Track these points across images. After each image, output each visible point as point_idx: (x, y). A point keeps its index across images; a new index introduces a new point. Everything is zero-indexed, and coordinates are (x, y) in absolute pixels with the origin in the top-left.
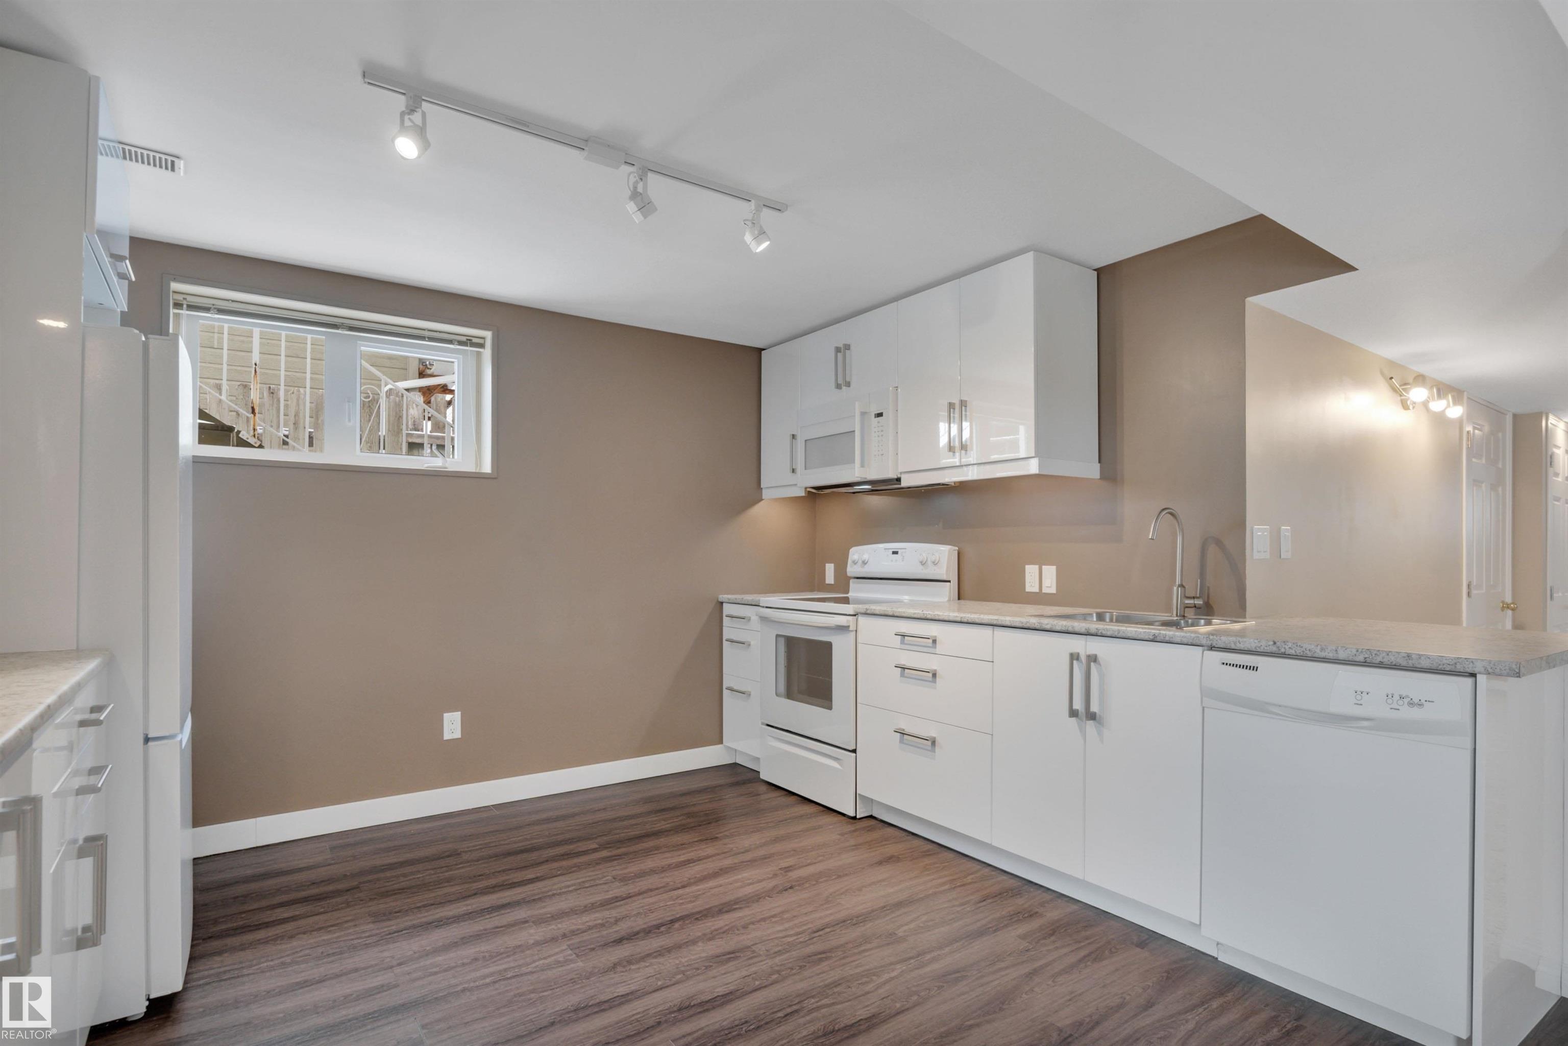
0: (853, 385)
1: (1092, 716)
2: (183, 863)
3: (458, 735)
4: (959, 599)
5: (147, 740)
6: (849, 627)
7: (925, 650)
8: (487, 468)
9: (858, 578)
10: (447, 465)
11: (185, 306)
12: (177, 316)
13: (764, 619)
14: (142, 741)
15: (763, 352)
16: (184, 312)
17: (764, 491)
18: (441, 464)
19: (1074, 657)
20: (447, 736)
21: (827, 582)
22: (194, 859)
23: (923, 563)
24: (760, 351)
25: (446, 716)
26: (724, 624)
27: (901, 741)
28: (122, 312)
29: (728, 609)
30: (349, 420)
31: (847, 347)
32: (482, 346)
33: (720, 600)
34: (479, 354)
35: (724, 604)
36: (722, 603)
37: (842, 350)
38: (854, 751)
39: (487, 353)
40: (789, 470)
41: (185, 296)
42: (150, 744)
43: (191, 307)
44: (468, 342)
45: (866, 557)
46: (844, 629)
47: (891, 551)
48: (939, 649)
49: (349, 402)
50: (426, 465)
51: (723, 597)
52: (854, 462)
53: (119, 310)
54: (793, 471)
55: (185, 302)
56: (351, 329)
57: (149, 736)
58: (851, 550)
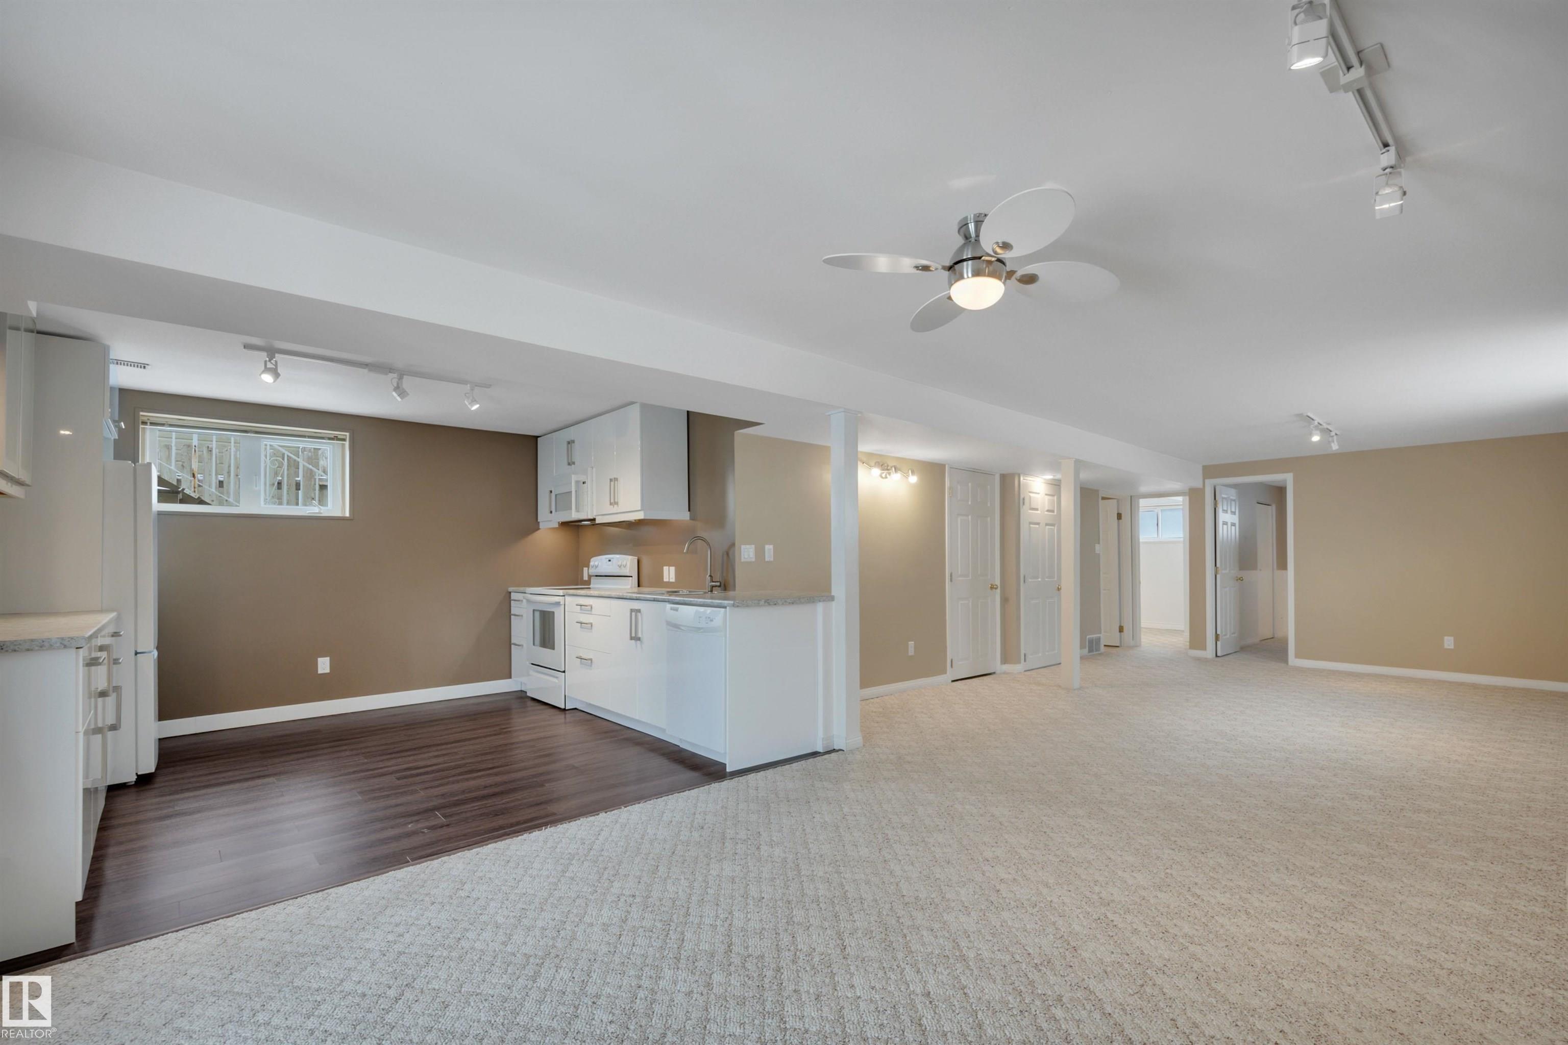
0: (576, 463)
1: (639, 639)
2: (155, 740)
3: (327, 670)
4: (639, 586)
5: (136, 653)
6: (560, 602)
7: (587, 612)
8: (347, 514)
9: (596, 576)
10: (322, 512)
11: (149, 424)
12: (144, 428)
13: (528, 601)
14: (134, 654)
15: (539, 439)
16: (148, 427)
17: (541, 524)
18: (317, 511)
19: (632, 611)
20: (320, 671)
21: (584, 579)
22: (160, 740)
23: (620, 567)
24: (536, 438)
25: (320, 660)
26: (512, 605)
27: (581, 663)
28: (115, 440)
29: (513, 596)
30: (256, 486)
31: (573, 442)
32: (344, 440)
33: (509, 591)
34: (343, 445)
35: (512, 593)
36: (510, 593)
37: (570, 443)
38: (564, 672)
39: (347, 444)
40: (548, 511)
41: (148, 418)
42: (138, 655)
43: (152, 424)
44: (336, 438)
45: (596, 563)
46: (558, 604)
47: (608, 560)
48: (594, 611)
49: (256, 475)
50: (308, 512)
51: (510, 589)
52: (571, 509)
53: (113, 438)
54: (551, 512)
55: (148, 422)
56: (257, 432)
57: (138, 651)
58: (592, 559)
